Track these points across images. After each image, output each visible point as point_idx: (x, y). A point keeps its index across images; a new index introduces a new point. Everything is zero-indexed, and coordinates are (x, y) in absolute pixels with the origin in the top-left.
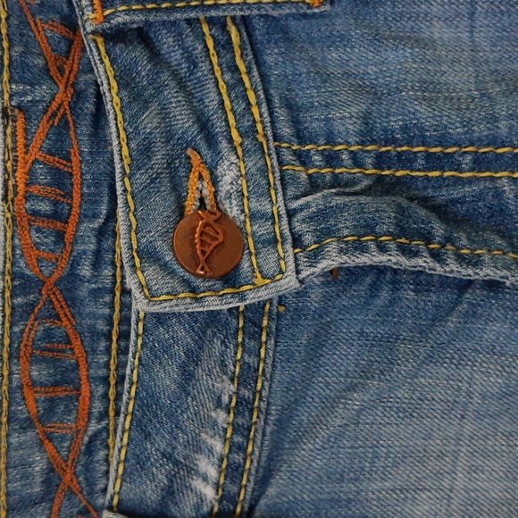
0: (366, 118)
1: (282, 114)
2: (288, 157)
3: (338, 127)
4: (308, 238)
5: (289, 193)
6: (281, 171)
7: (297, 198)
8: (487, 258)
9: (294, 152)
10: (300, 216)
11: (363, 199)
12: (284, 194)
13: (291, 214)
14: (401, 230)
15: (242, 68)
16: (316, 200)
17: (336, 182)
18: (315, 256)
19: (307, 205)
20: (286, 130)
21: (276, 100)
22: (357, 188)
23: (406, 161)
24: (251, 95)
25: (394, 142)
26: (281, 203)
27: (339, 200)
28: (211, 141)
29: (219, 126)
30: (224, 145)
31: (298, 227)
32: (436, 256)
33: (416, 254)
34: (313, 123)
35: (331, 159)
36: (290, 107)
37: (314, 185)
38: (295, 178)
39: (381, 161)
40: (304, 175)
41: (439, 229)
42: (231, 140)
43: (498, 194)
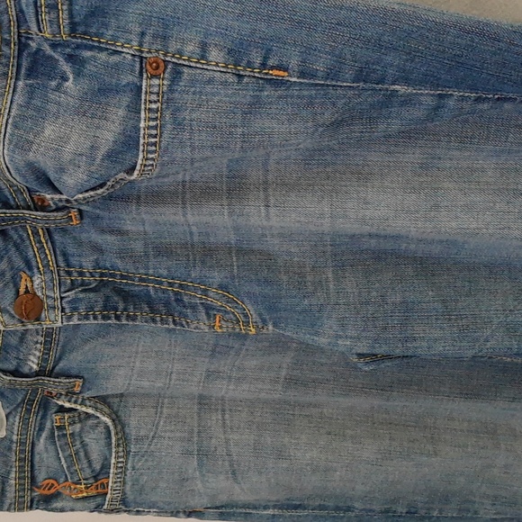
0: (96, 261)
1: (60, 259)
2: (62, 273)
3: (84, 264)
4: (67, 311)
5: (62, 290)
6: (59, 280)
7: (65, 292)
8: (139, 317)
9: (66, 272)
10: (65, 300)
11: (92, 295)
12: (60, 290)
13: (62, 298)
14: (105, 308)
15: (43, 241)
16: (72, 294)
17: (83, 284)
18: (69, 318)
19: (68, 296)
20: (62, 264)
21: (58, 253)
22: (91, 287)
23: (113, 276)
24: (47, 252)
25: (108, 269)
26: (58, 293)
27: (81, 296)
28: (30, 268)
29: (34, 263)
30: (35, 270)
31: (64, 305)
32: (118, 318)
33: (109, 318)
34: (73, 261)
35: (81, 274)
36: (65, 255)
37: (73, 286)
38: (65, 283)
39: (102, 275)
40: (69, 281)
41: (121, 306)
42: (39, 268)
43: (149, 292)
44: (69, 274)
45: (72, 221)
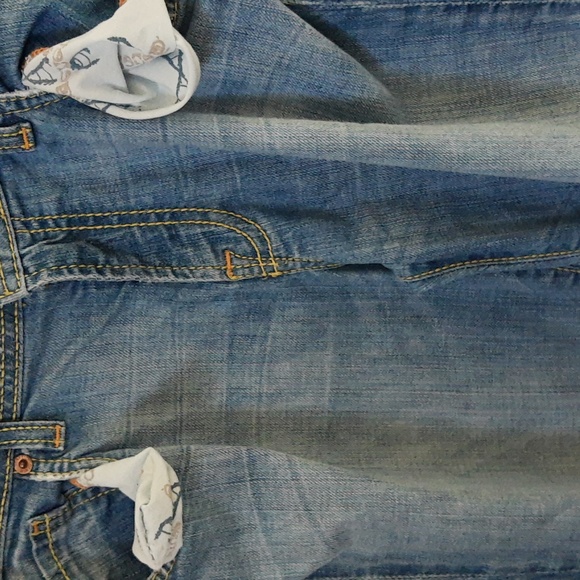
0: (60, 201)
1: (13, 202)
2: (18, 225)
3: (45, 207)
4: (31, 269)
5: (21, 245)
6: (15, 233)
7: (25, 248)
8: (127, 270)
9: (23, 223)
10: (27, 257)
11: (60, 246)
12: (18, 246)
13: (22, 257)
14: (81, 260)
16: (34, 248)
17: (47, 237)
18: (36, 278)
19: (30, 252)
20: (16, 211)
21: (10, 196)
22: (58, 239)
23: (84, 221)
25: (76, 212)
26: (16, 251)
27: (47, 247)
31: (26, 264)
32: (100, 272)
33: (89, 272)
34: (31, 205)
35: (43, 224)
36: (18, 198)
37: (34, 240)
38: (23, 237)
39: (70, 222)
40: (28, 235)
41: (101, 258)
43: (133, 235)
44: (27, 225)
45: (24, 143)
